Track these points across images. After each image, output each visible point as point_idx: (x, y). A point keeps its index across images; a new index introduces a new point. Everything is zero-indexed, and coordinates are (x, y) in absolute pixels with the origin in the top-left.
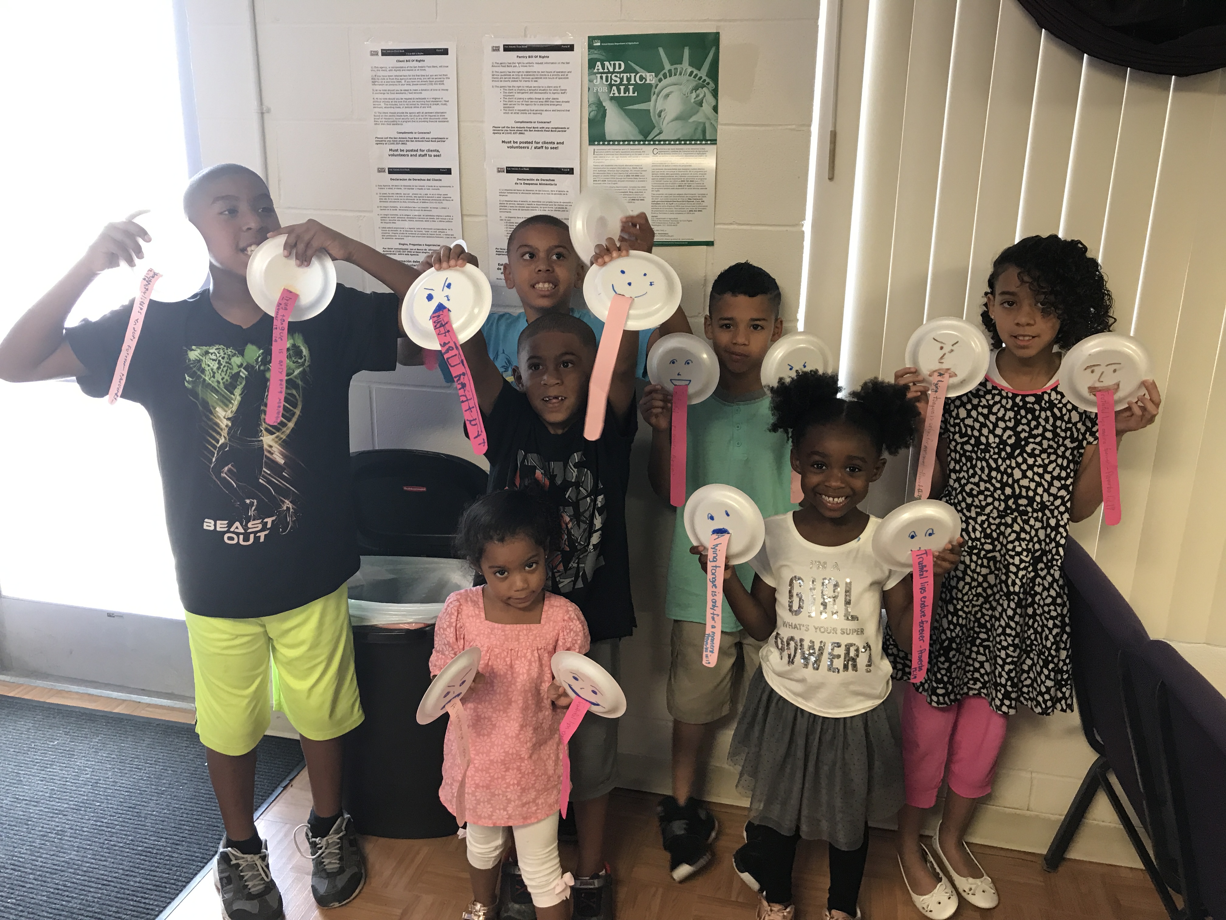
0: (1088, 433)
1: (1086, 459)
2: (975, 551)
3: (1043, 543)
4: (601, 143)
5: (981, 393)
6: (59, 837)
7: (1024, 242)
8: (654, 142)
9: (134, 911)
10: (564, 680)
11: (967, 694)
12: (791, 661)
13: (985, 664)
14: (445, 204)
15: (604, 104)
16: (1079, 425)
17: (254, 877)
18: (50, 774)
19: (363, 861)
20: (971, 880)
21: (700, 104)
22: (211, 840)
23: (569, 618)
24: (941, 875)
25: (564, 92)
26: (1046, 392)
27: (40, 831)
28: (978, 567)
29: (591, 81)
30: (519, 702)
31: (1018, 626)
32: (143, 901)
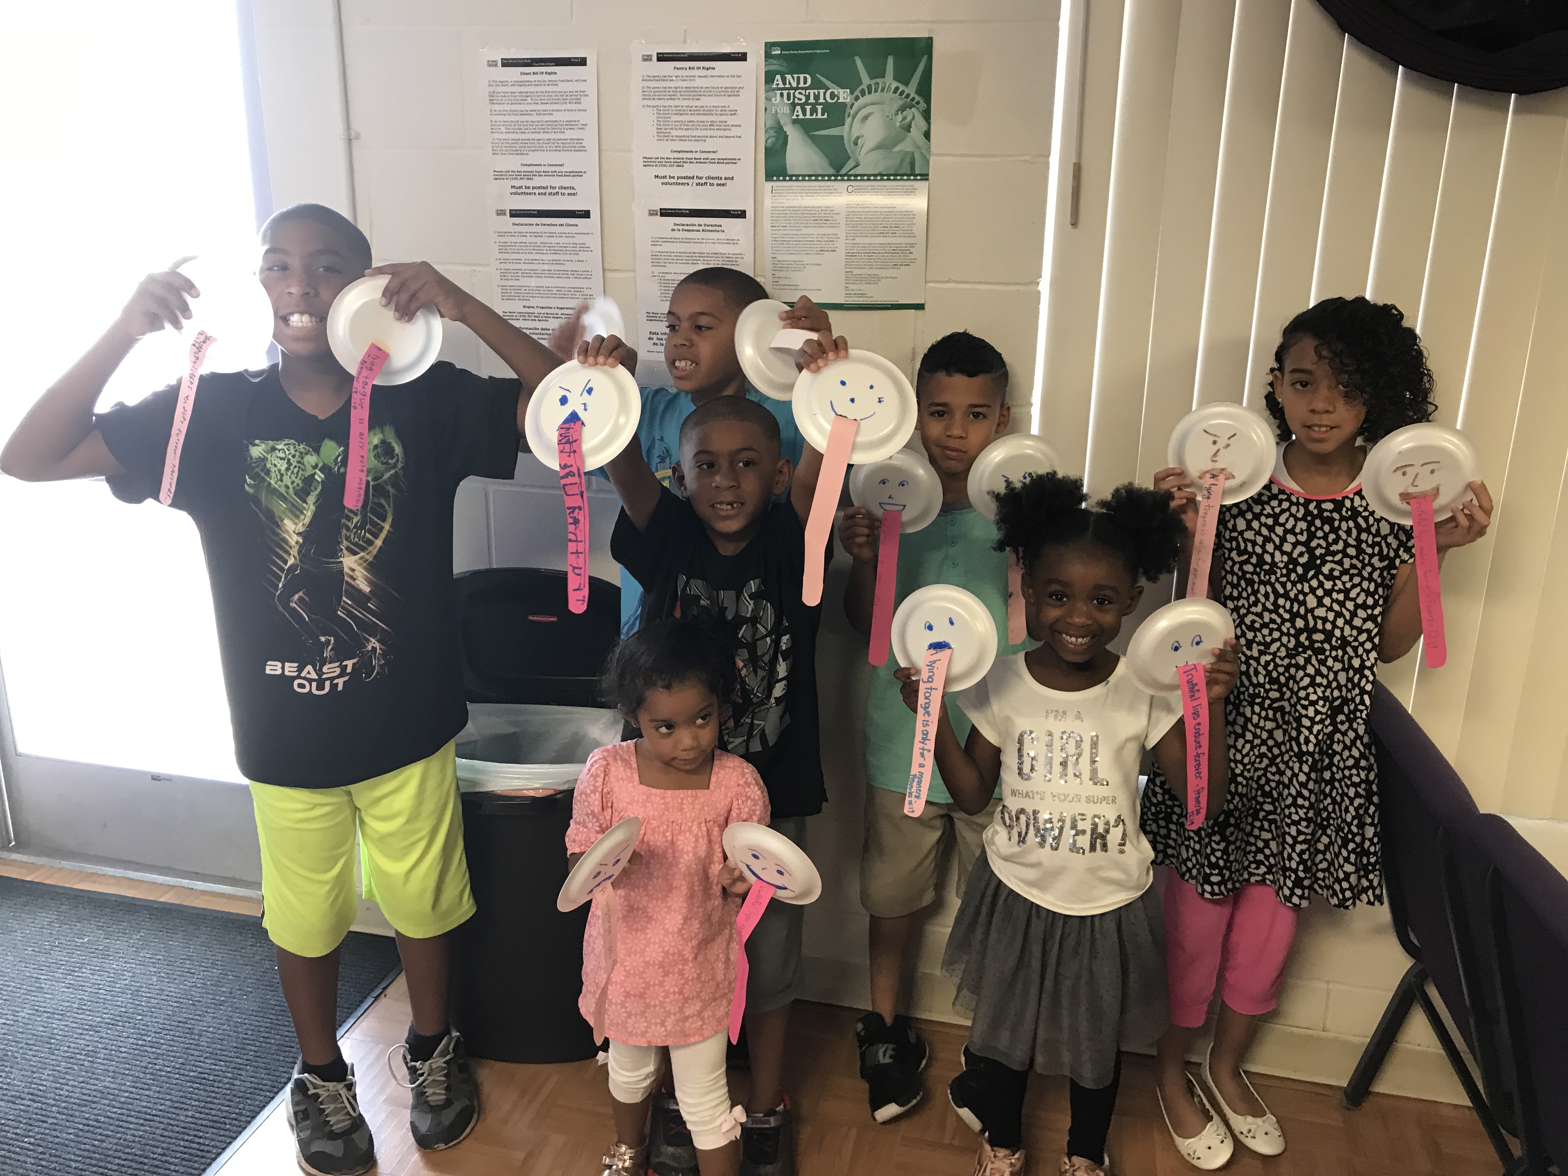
0: (1402, 549)
1: (1399, 582)
2: (1258, 700)
3: (1344, 689)
4: (781, 178)
5: (1265, 498)
6: (90, 1059)
7: (1322, 306)
8: (849, 177)
9: (185, 1153)
10: (739, 859)
11: (1248, 880)
12: (1022, 840)
13: (1271, 842)
14: (582, 255)
15: (785, 129)
16: (1390, 539)
17: (336, 1112)
18: (78, 979)
19: (475, 1091)
20: (1250, 1119)
21: (908, 128)
22: (284, 1064)
23: (746, 783)
24: (1212, 1112)
25: (734, 113)
26: (1347, 497)
27: (66, 1052)
28: (1262, 721)
29: (768, 99)
30: (683, 888)
31: (1313, 795)
32: (197, 1140)
